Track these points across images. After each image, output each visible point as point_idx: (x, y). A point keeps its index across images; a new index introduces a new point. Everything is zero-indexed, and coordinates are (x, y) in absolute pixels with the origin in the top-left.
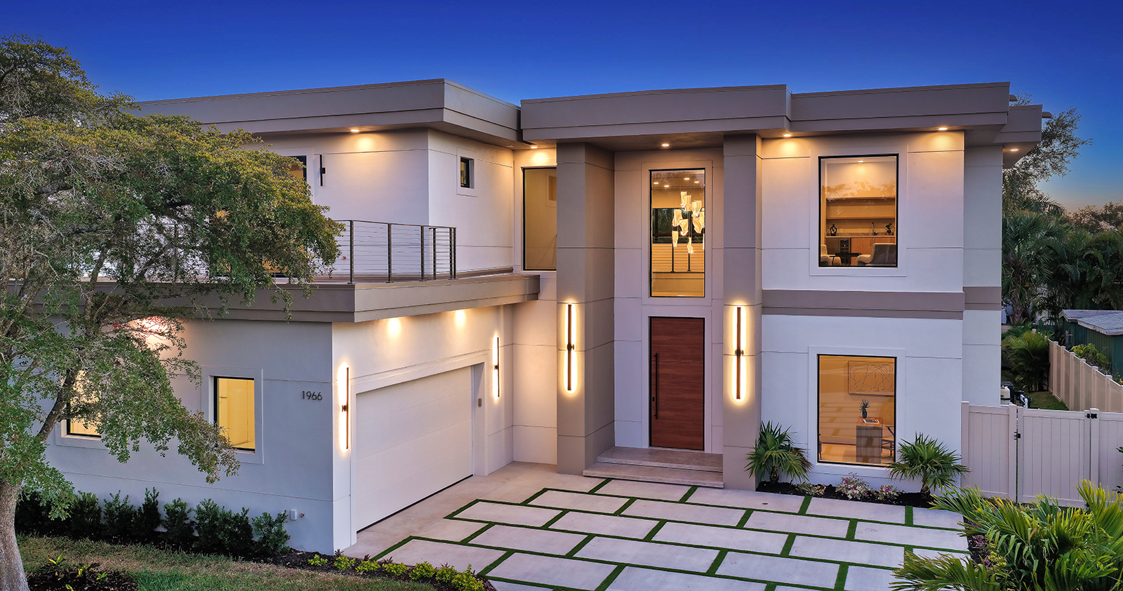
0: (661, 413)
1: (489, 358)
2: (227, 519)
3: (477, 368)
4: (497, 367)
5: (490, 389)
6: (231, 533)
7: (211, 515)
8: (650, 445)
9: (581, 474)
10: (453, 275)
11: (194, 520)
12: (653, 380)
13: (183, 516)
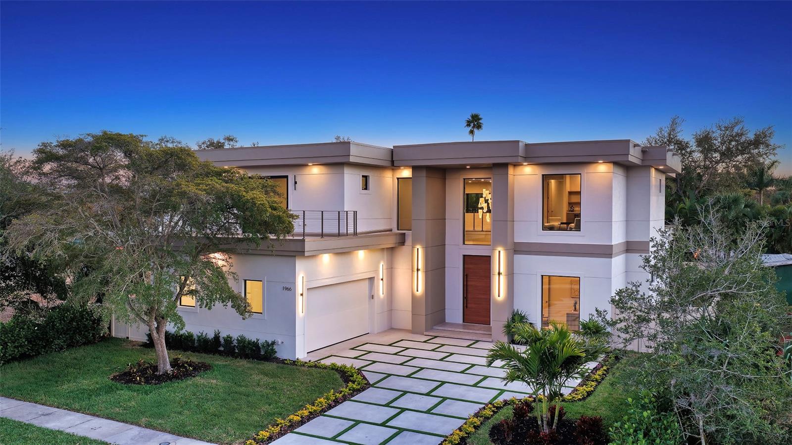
0: (469, 306)
1: (378, 274)
2: (250, 342)
3: (371, 279)
4: (382, 279)
5: (378, 290)
6: (251, 349)
7: (242, 341)
8: (464, 322)
9: (423, 334)
10: (355, 234)
11: (236, 344)
12: (465, 288)
13: (231, 342)
